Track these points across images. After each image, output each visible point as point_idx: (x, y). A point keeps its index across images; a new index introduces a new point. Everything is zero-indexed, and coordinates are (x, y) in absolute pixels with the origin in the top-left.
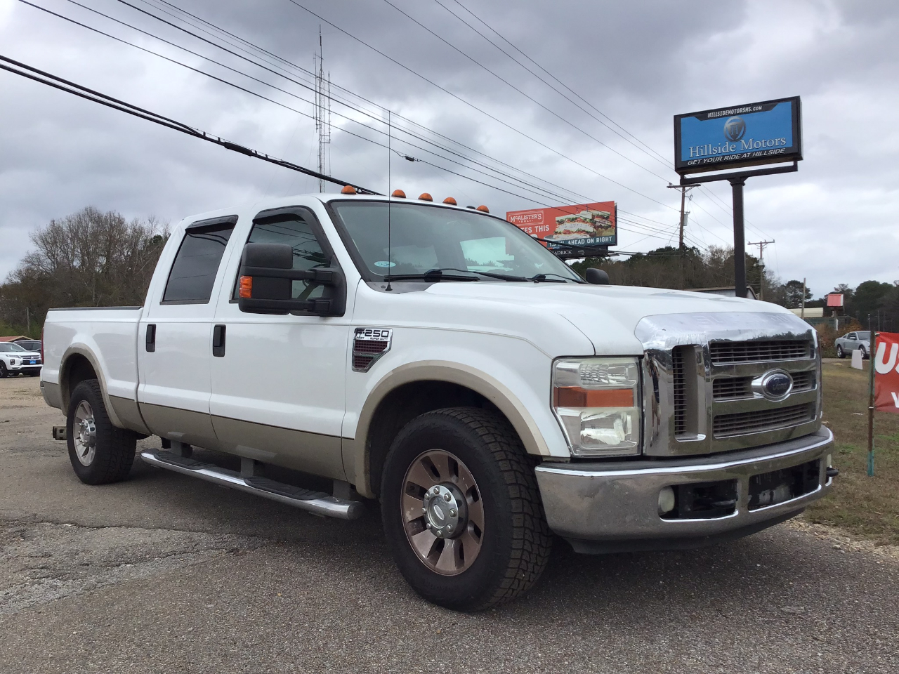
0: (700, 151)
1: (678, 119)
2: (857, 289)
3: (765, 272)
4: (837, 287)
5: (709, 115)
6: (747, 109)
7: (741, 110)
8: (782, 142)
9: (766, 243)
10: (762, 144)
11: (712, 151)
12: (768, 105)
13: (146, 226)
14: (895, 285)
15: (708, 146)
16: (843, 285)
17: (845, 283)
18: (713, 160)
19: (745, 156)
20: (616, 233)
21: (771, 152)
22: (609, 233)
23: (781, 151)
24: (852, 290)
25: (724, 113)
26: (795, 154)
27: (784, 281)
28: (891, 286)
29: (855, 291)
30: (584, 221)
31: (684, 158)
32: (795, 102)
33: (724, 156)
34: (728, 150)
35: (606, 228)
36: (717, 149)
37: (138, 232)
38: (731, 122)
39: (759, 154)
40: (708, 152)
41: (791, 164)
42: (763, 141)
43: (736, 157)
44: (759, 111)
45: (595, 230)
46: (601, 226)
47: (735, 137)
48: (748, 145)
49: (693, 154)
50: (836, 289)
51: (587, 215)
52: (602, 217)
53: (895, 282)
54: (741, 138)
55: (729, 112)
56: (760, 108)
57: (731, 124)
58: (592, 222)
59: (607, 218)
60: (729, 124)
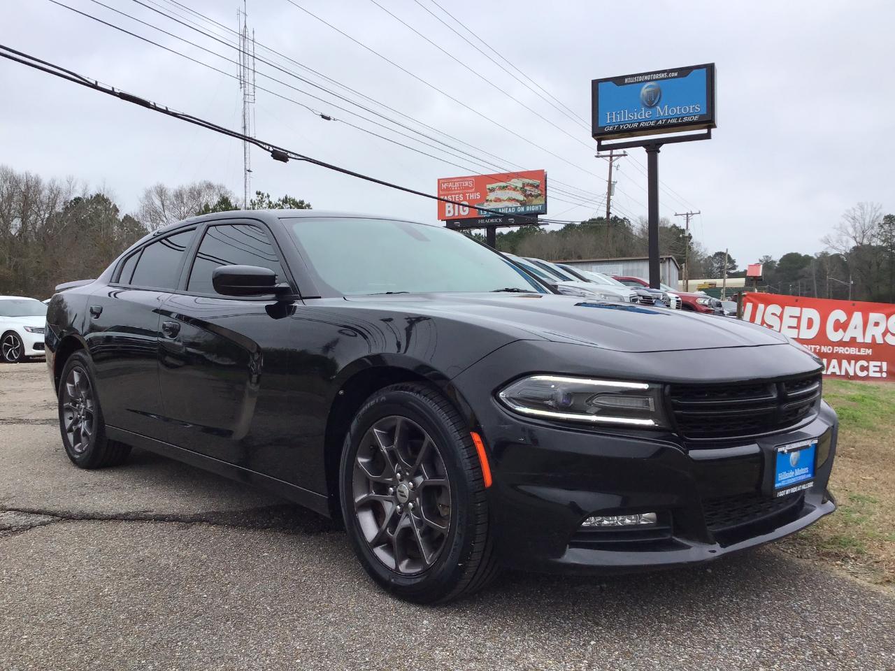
0: (616, 118)
1: (595, 83)
2: (780, 261)
3: (692, 243)
4: (762, 258)
5: (626, 80)
6: (663, 75)
7: (655, 77)
8: (696, 109)
9: (692, 214)
10: (677, 111)
11: (628, 117)
12: (684, 72)
13: (64, 187)
14: (815, 258)
15: (625, 112)
16: (767, 257)
17: (770, 256)
18: (629, 126)
19: (660, 122)
20: (546, 202)
21: (685, 119)
22: (540, 201)
23: (695, 119)
24: (775, 262)
25: (641, 79)
26: (708, 121)
27: (711, 253)
28: (812, 258)
29: (778, 262)
30: (515, 189)
31: (601, 125)
32: (710, 69)
33: (640, 123)
34: (643, 116)
35: (537, 196)
36: (634, 115)
37: (55, 194)
38: (648, 87)
39: (674, 121)
40: (625, 118)
41: (705, 131)
42: (678, 108)
43: (652, 124)
44: (674, 77)
45: (525, 199)
46: (531, 195)
47: (651, 104)
48: (664, 112)
49: (610, 119)
50: (760, 261)
51: (518, 183)
52: (532, 185)
53: (815, 255)
54: (656, 104)
55: (646, 78)
56: (676, 74)
57: (648, 90)
58: (523, 190)
59: (537, 187)
60: (645, 90)
